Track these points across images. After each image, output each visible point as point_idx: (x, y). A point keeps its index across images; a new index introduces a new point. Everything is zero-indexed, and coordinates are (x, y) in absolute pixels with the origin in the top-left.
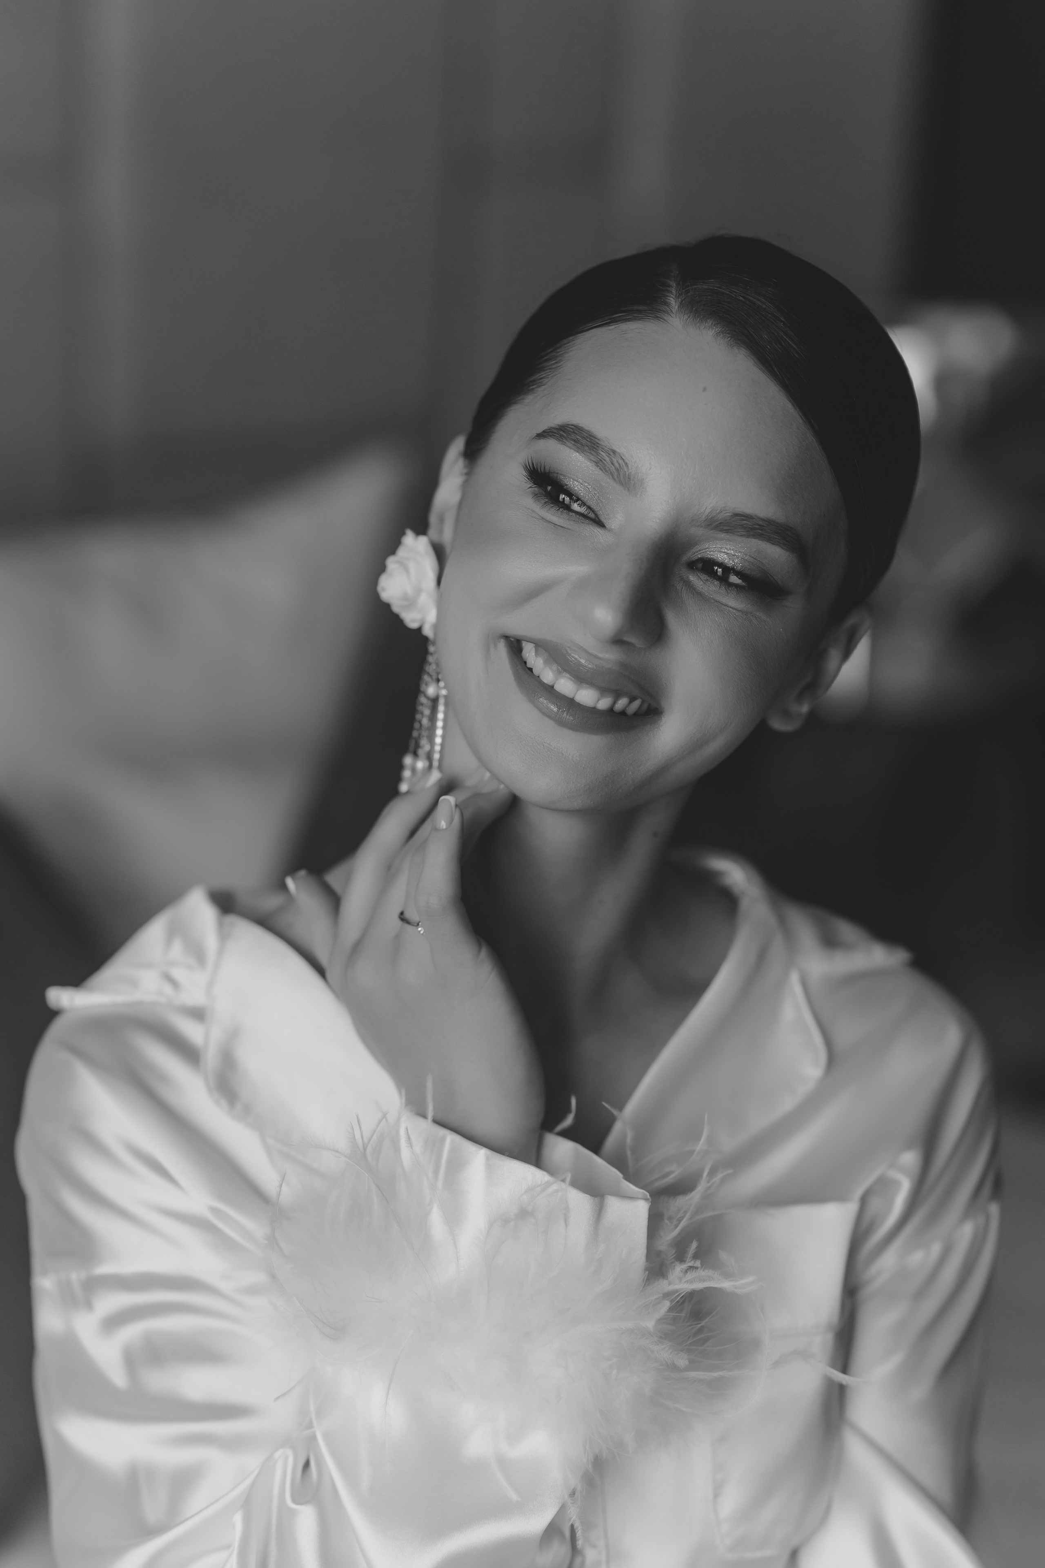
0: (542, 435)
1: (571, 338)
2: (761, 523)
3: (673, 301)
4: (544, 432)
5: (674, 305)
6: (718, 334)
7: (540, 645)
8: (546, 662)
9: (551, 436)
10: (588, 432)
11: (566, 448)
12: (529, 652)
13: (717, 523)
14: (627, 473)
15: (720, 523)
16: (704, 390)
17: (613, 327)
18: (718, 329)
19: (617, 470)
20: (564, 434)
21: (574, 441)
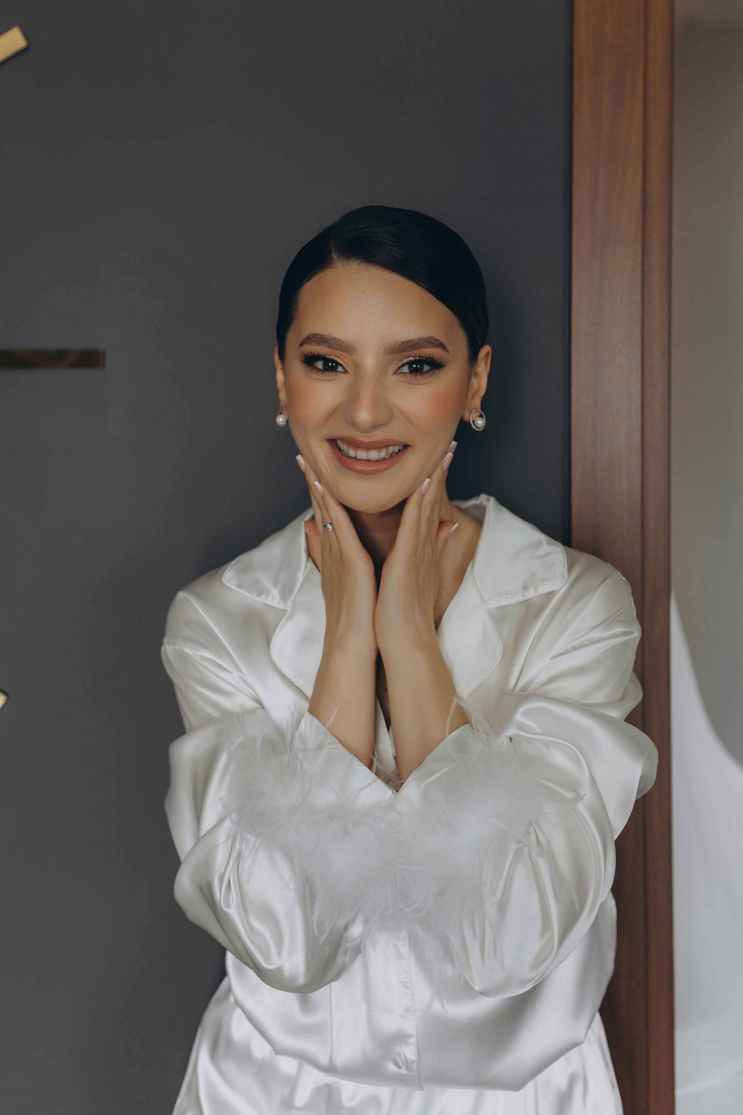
0: (302, 344)
1: (298, 291)
2: (416, 341)
3: (334, 256)
4: (302, 342)
5: (335, 258)
6: (359, 264)
7: (344, 440)
8: (348, 447)
9: (305, 343)
10: (319, 335)
11: (313, 346)
12: (340, 444)
13: (396, 350)
14: (345, 345)
15: (398, 349)
16: (364, 292)
17: (313, 279)
18: (359, 261)
19: (340, 346)
20: (310, 340)
21: (316, 341)
